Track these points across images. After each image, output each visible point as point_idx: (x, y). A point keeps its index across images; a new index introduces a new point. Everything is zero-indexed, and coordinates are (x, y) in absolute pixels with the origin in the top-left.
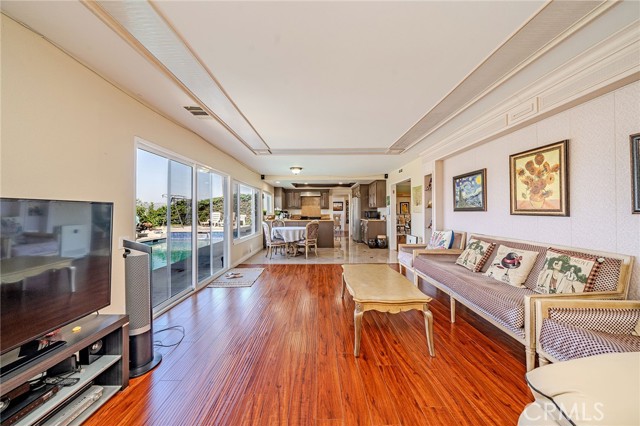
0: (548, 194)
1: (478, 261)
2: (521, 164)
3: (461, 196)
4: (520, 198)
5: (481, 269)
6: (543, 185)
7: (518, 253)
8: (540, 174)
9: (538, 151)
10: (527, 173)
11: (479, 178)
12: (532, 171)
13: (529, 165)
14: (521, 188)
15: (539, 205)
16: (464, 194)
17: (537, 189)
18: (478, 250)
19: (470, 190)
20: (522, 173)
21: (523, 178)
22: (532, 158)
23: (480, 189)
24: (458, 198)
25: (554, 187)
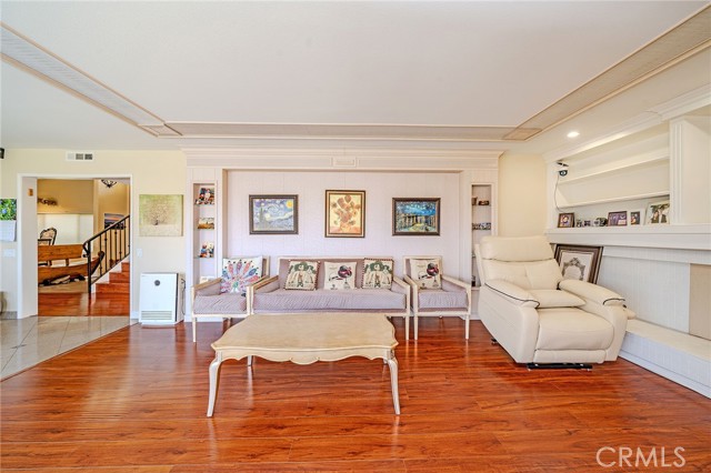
0: (352, 223)
1: (314, 280)
2: (334, 199)
3: (261, 217)
4: (332, 224)
5: (317, 284)
6: (350, 216)
7: (347, 265)
8: (348, 209)
9: (348, 193)
10: (339, 207)
11: (290, 203)
12: (343, 206)
13: (340, 201)
14: (334, 217)
15: (346, 230)
16: (267, 216)
17: (346, 219)
18: (309, 270)
19: (277, 214)
20: (335, 205)
21: (336, 209)
22: (343, 196)
23: (292, 213)
24: (256, 219)
25: (357, 219)
